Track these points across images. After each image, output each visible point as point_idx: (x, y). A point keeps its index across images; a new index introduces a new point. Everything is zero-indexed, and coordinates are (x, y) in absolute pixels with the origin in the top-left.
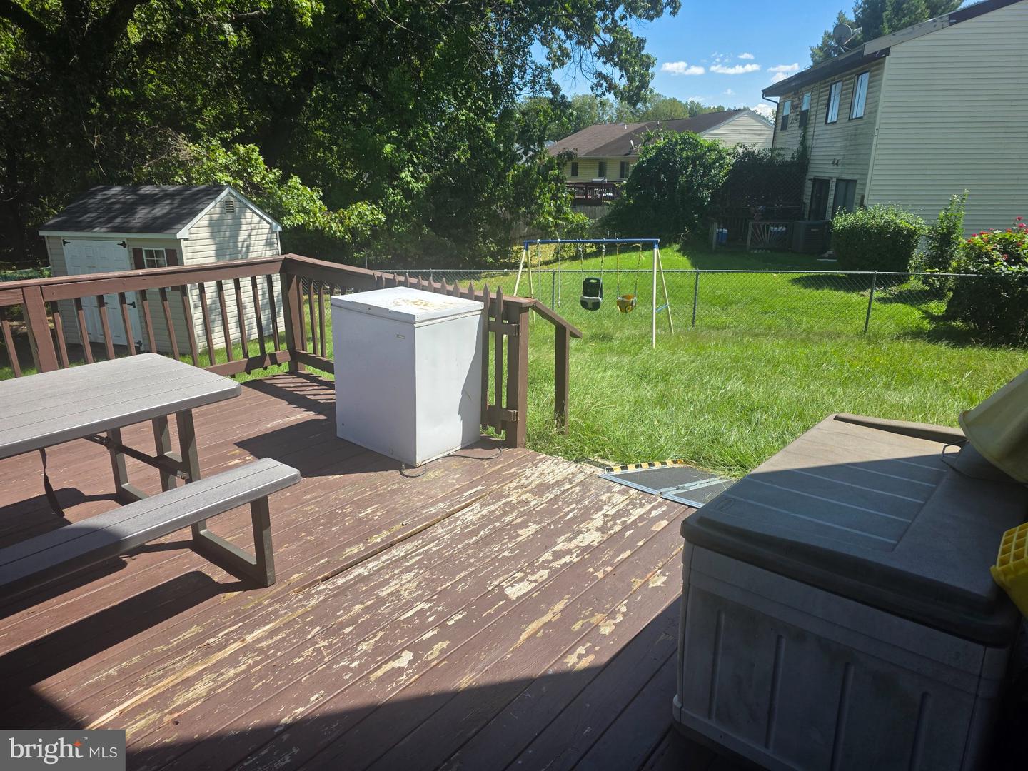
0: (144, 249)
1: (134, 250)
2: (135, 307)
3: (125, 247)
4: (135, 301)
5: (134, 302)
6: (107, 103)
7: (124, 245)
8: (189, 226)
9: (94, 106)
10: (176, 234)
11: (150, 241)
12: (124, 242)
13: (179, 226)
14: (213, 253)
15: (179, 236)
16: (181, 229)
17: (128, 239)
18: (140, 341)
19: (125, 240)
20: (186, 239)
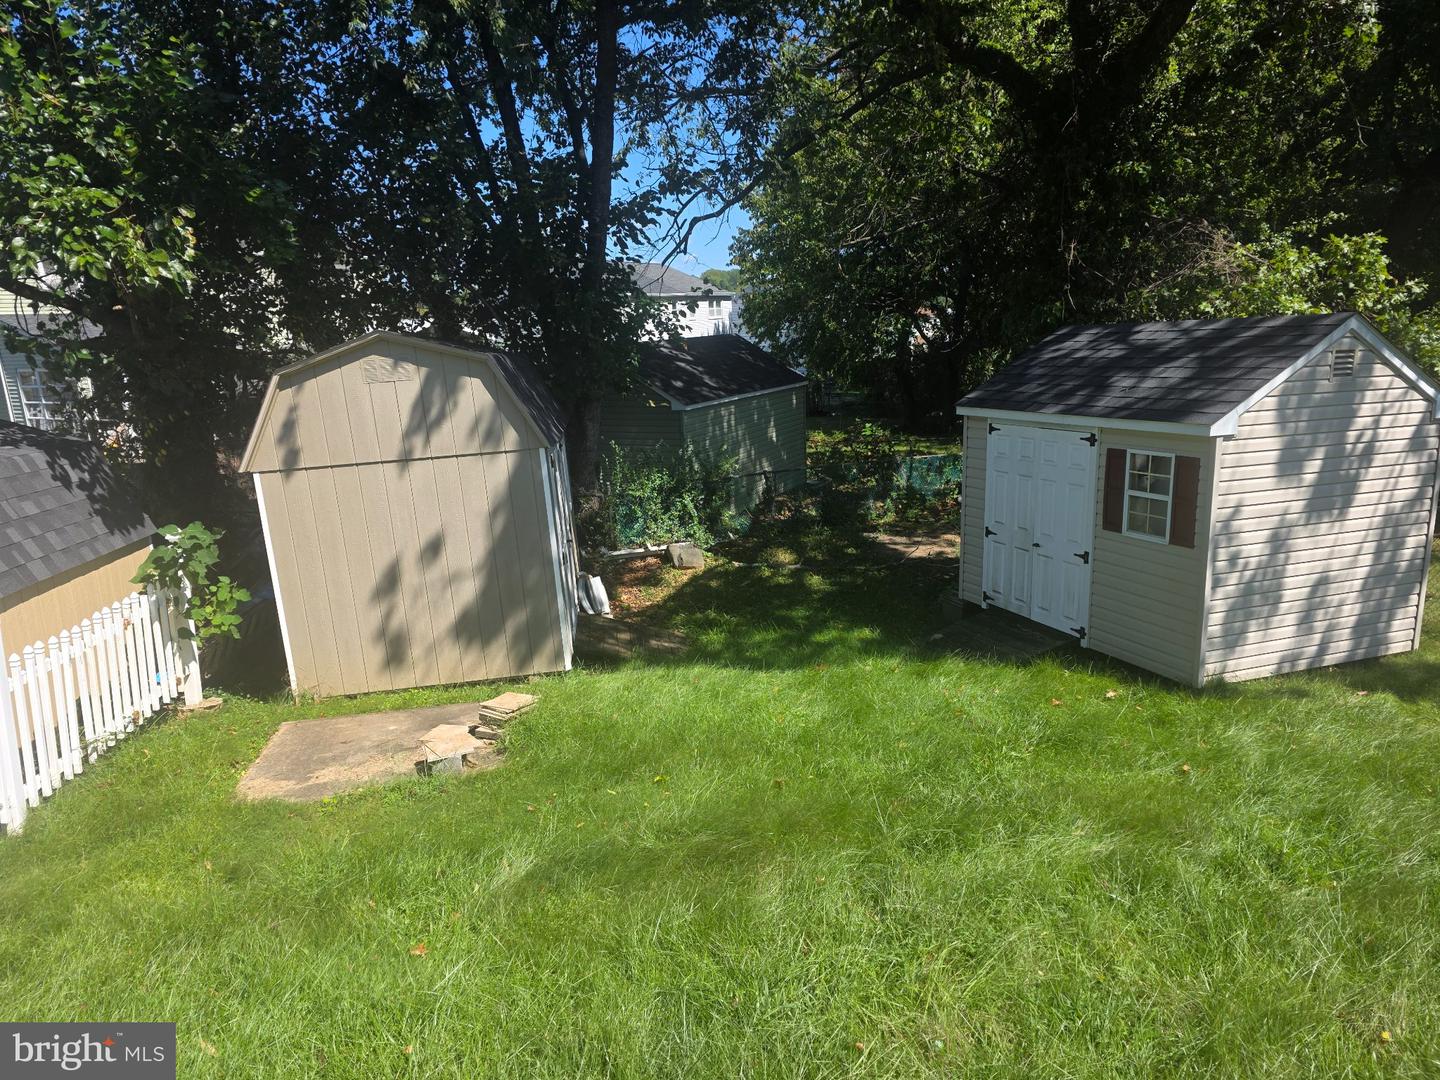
0: (1130, 451)
1: (1110, 451)
2: (1086, 562)
3: (1092, 445)
4: (1090, 551)
5: (1087, 553)
6: (1106, 187)
7: (1092, 440)
8: (1241, 408)
9: (1085, 195)
10: (1208, 426)
11: (1147, 438)
12: (1093, 435)
13: (1217, 409)
14: (1273, 456)
15: (1215, 430)
16: (1224, 414)
17: (1102, 430)
18: (1083, 629)
19: (1095, 432)
20: (1228, 438)
